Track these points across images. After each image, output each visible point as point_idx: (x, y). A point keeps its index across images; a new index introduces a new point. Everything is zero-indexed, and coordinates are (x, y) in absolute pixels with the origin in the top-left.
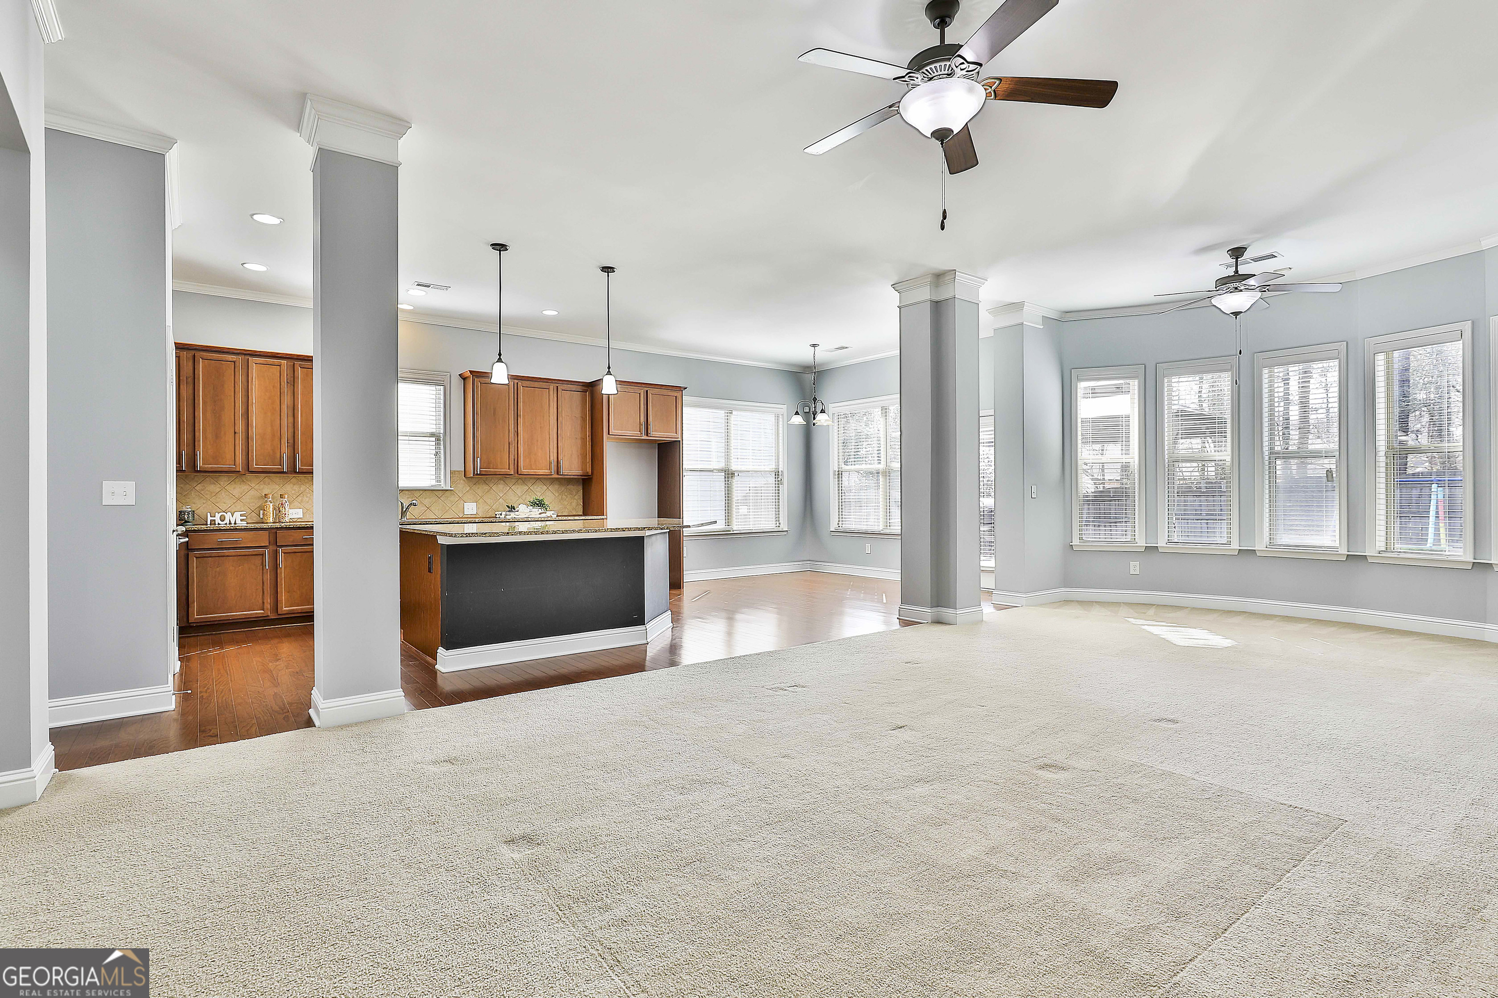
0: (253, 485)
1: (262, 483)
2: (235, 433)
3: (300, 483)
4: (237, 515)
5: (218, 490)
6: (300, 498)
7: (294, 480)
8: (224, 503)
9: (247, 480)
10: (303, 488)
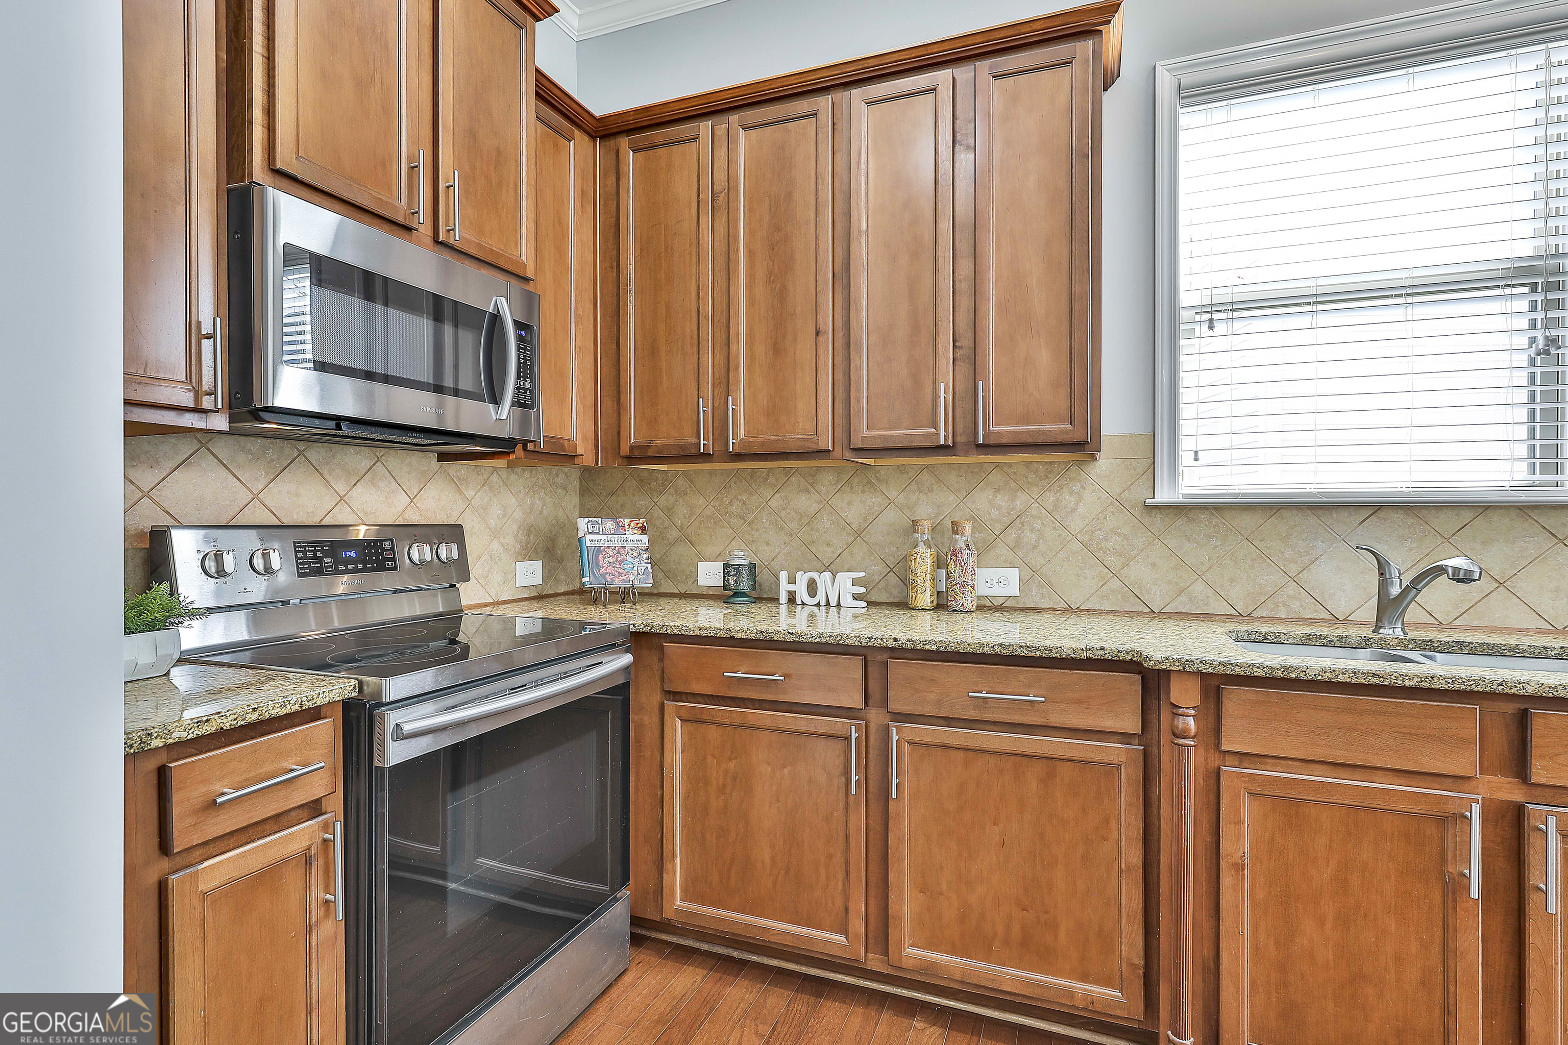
0: (893, 494)
1: (913, 486)
2: (817, 333)
3: (1013, 484)
4: (845, 579)
5: (815, 507)
6: (1012, 534)
7: (996, 477)
8: (829, 545)
9: (879, 480)
10: (1021, 500)
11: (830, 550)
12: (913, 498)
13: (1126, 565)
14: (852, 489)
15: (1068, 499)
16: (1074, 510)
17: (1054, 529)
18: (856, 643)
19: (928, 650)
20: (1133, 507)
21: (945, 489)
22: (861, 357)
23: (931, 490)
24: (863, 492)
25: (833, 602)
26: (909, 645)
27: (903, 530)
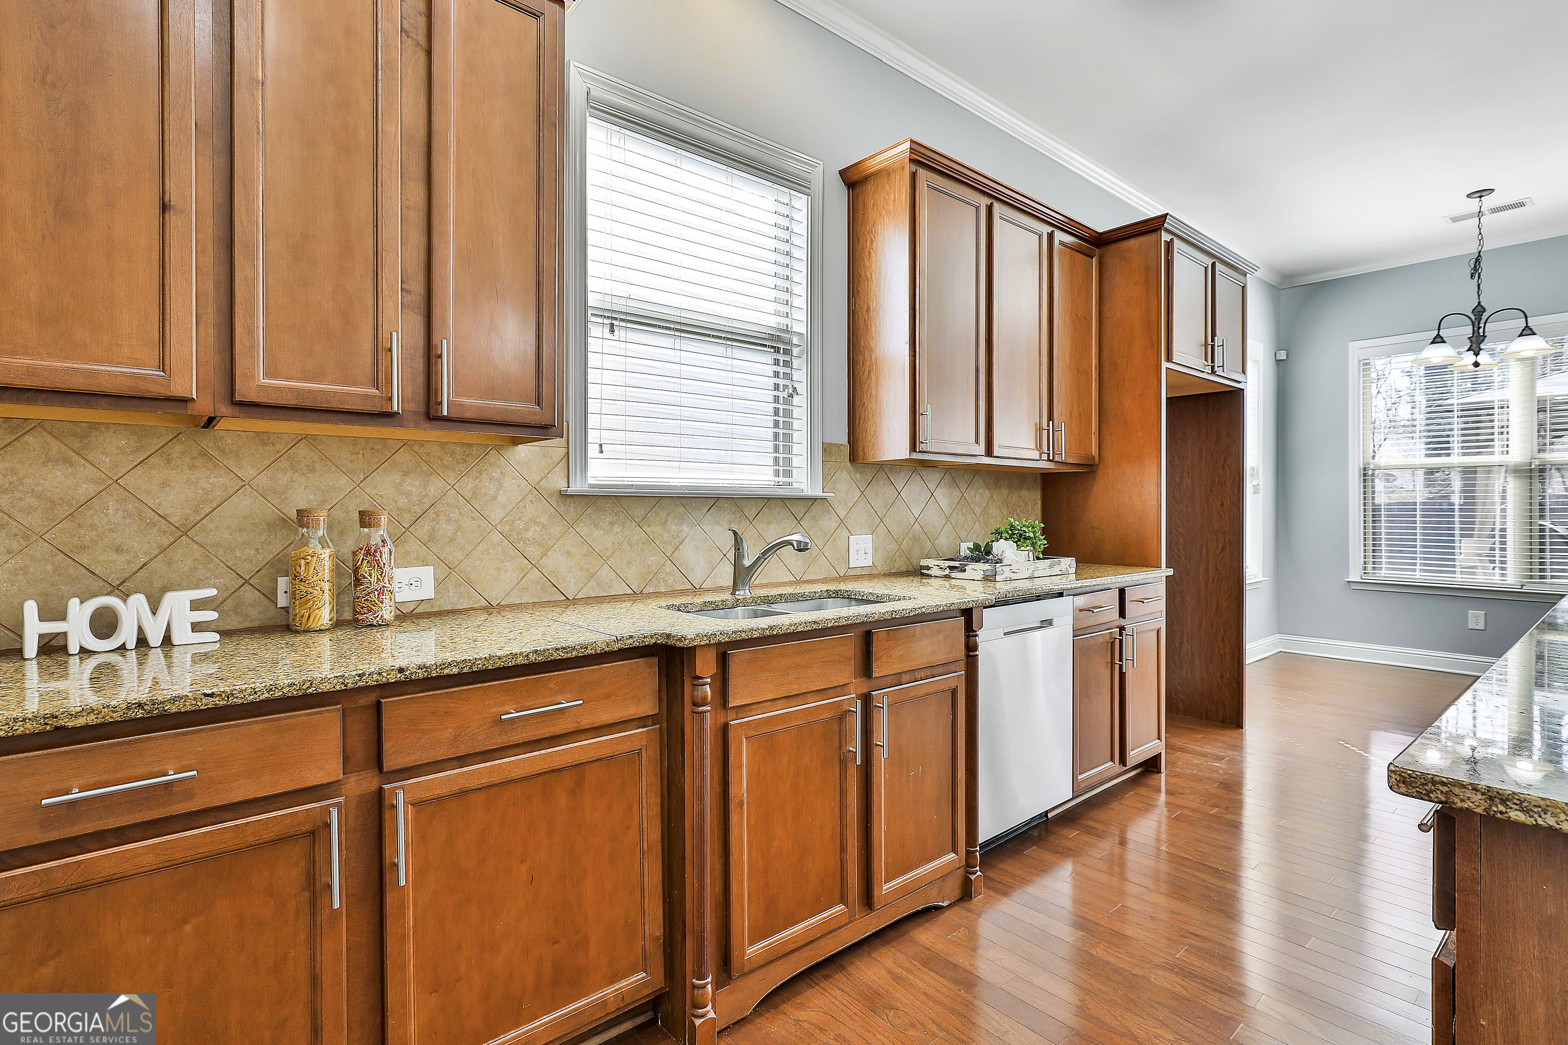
2: (164, 207)
4: (180, 602)
8: (119, 550)
9: (222, 451)
10: (436, 486)
11: (121, 559)
12: (284, 480)
13: (545, 554)
14: (169, 462)
15: (487, 486)
16: (494, 498)
17: (473, 519)
18: (338, 688)
19: (448, 676)
20: (551, 495)
21: (334, 468)
22: (254, 267)
23: (311, 469)
24: (192, 467)
25: (155, 639)
26: (421, 674)
27: (268, 525)
